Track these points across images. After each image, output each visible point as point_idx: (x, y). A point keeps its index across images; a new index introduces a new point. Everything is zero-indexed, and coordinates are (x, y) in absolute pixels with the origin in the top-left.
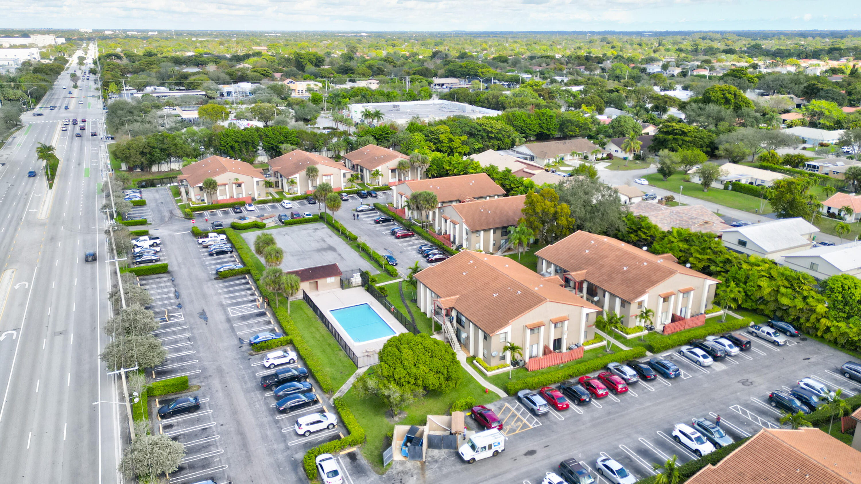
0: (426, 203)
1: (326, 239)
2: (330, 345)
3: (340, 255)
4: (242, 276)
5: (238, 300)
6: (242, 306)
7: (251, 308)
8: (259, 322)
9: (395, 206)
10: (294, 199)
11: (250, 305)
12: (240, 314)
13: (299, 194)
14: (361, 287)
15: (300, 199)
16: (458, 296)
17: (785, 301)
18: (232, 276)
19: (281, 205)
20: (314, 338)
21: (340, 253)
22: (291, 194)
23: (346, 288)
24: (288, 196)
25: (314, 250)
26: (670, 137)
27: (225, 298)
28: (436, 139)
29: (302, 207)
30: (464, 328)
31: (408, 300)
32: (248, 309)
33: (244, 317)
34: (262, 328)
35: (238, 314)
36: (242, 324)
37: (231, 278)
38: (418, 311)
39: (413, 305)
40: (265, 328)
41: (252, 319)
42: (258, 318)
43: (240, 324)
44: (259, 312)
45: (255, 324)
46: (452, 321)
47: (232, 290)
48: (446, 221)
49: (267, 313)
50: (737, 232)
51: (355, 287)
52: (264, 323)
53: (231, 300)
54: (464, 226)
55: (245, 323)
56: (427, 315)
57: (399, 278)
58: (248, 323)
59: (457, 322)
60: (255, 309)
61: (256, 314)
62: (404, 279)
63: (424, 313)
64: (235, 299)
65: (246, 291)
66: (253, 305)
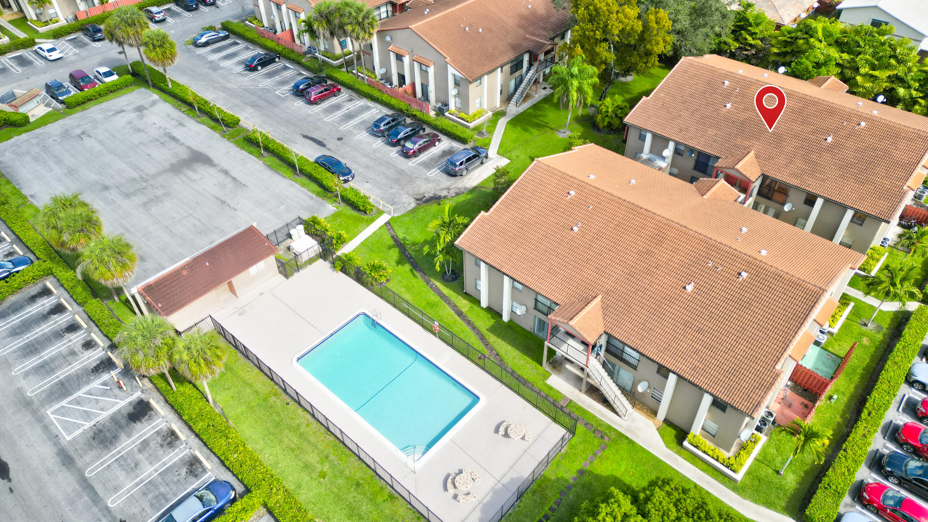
0: (357, 28)
1: (177, 133)
2: (358, 485)
3: (226, 172)
4: (34, 290)
5: (62, 374)
6: (80, 393)
7: (104, 393)
8: (145, 444)
10: (57, 35)
11: (96, 384)
12: (88, 425)
13: (63, 22)
14: (321, 261)
15: (69, 33)
16: (599, 301)
18: (13, 293)
19: (36, 52)
20: (307, 467)
21: (226, 166)
22: (46, 23)
23: (292, 274)
24: (42, 30)
25: (166, 171)
27: (26, 375)
29: (83, 52)
30: (635, 368)
31: (436, 279)
32: (97, 401)
33: (100, 431)
34: (164, 464)
35: (79, 426)
36: (105, 461)
37: (13, 298)
38: (476, 308)
39: (454, 290)
40: (171, 459)
41: (123, 436)
42: (138, 425)
43: (102, 464)
44: (130, 403)
45: (140, 451)
46: (598, 354)
47: (31, 341)
48: (399, 57)
49: (153, 402)
50: (876, 7)
51: (311, 261)
52: (159, 440)
53: (42, 380)
54: (451, 70)
55: (113, 456)
56: (501, 316)
57: (380, 213)
58: (119, 452)
59: (607, 351)
60: (116, 397)
61: (125, 412)
62: (389, 213)
63: (489, 309)
64: (52, 371)
65: (67, 335)
66: (105, 384)
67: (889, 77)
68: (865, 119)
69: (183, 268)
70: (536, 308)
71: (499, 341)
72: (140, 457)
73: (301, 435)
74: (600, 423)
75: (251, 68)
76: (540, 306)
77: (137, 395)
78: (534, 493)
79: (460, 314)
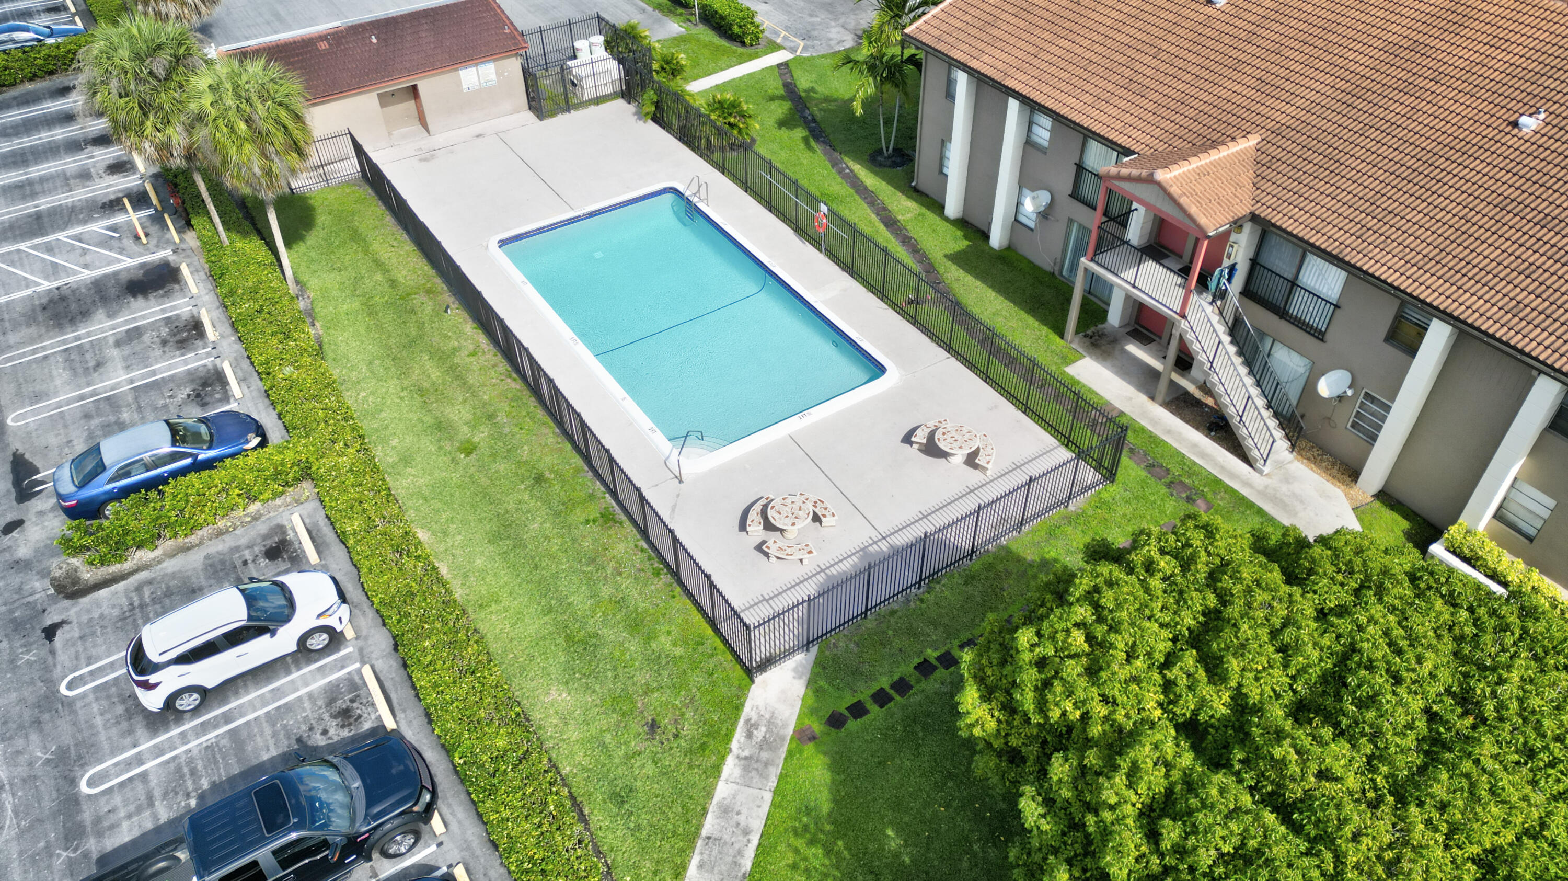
2: (539, 479)
5: (44, 203)
6: (61, 236)
7: (104, 242)
8: (135, 334)
11: (98, 226)
12: (46, 285)
14: (620, 103)
16: (1254, 140)
18: (33, 78)
20: (442, 427)
23: (552, 114)
30: (1319, 335)
31: (857, 159)
32: (85, 252)
33: (63, 299)
34: (154, 373)
35: (28, 284)
36: (44, 348)
37: (29, 86)
38: (931, 217)
39: (890, 182)
40: (169, 368)
41: (100, 314)
42: (140, 302)
43: (34, 352)
44: (143, 265)
45: (118, 344)
46: (1221, 295)
47: (23, 149)
49: (185, 270)
51: (598, 101)
52: (165, 331)
53: (7, 206)
55: (65, 342)
56: (986, 236)
57: (774, 47)
58: (78, 338)
59: (1247, 292)
60: (122, 251)
61: (124, 277)
62: (793, 50)
63: (963, 223)
64: (34, 195)
65: (90, 148)
66: (113, 228)
70: (1075, 195)
71: (969, 279)
72: (115, 352)
73: (452, 369)
74: (1192, 469)
76: (1088, 189)
77: (165, 254)
78: (970, 579)
79: (891, 223)
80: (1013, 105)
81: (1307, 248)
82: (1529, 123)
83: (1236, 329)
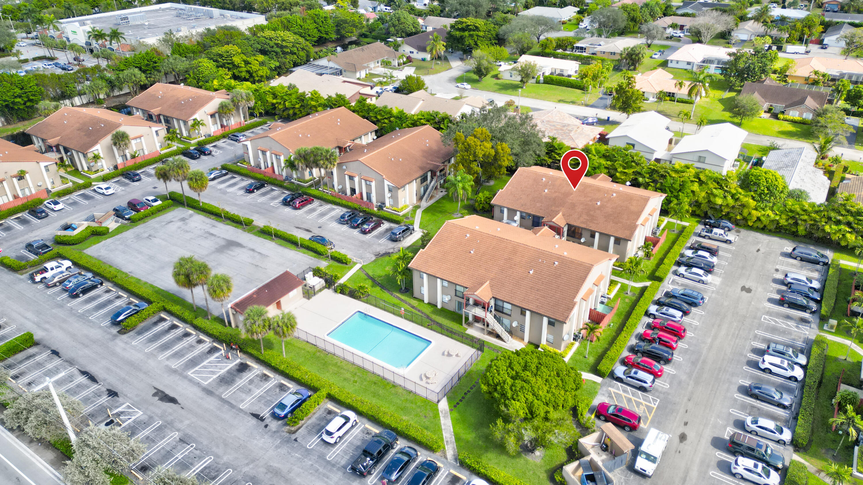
0: (326, 162)
1: (213, 231)
2: (375, 383)
3: (253, 250)
4: (155, 319)
5: (190, 356)
6: (205, 363)
7: (219, 362)
8: (251, 382)
9: (252, 163)
10: (105, 179)
11: (212, 358)
12: (215, 377)
13: (106, 171)
14: (326, 291)
15: (113, 178)
16: (488, 282)
17: (719, 201)
19: (94, 191)
20: (346, 379)
21: (252, 247)
22: (97, 171)
23: (312, 297)
24: (93, 176)
25: (214, 252)
26: (466, 33)
27: (168, 359)
28: (228, 64)
29: (128, 189)
30: (510, 315)
31: (396, 292)
32: (216, 366)
33: (223, 378)
34: (265, 388)
35: (210, 378)
36: (231, 391)
37: (142, 325)
38: (422, 304)
39: (407, 296)
40: (268, 386)
41: (237, 379)
42: (244, 374)
43: (230, 392)
44: (236, 365)
45: (249, 384)
46: (491, 311)
47: (163, 343)
48: (351, 178)
49: (249, 363)
50: (626, 136)
51: (321, 290)
52: (259, 378)
53: (180, 359)
54: (386, 183)
55: (235, 388)
56: (437, 306)
57: (355, 264)
58: (238, 386)
59: (495, 310)
60: (226, 363)
61: (234, 369)
62: (361, 263)
63: (429, 303)
64: (183, 356)
65: (185, 339)
66: (217, 358)
67: (633, 172)
68: (615, 192)
69: (253, 294)
70: (456, 295)
71: (437, 317)
72: (250, 387)
73: (339, 367)
74: (496, 346)
75: (249, 191)
76: (458, 294)
77: (238, 361)
78: (466, 377)
79: (413, 307)
80: (439, 280)
81: (504, 301)
82: (531, 272)
83: (495, 317)
